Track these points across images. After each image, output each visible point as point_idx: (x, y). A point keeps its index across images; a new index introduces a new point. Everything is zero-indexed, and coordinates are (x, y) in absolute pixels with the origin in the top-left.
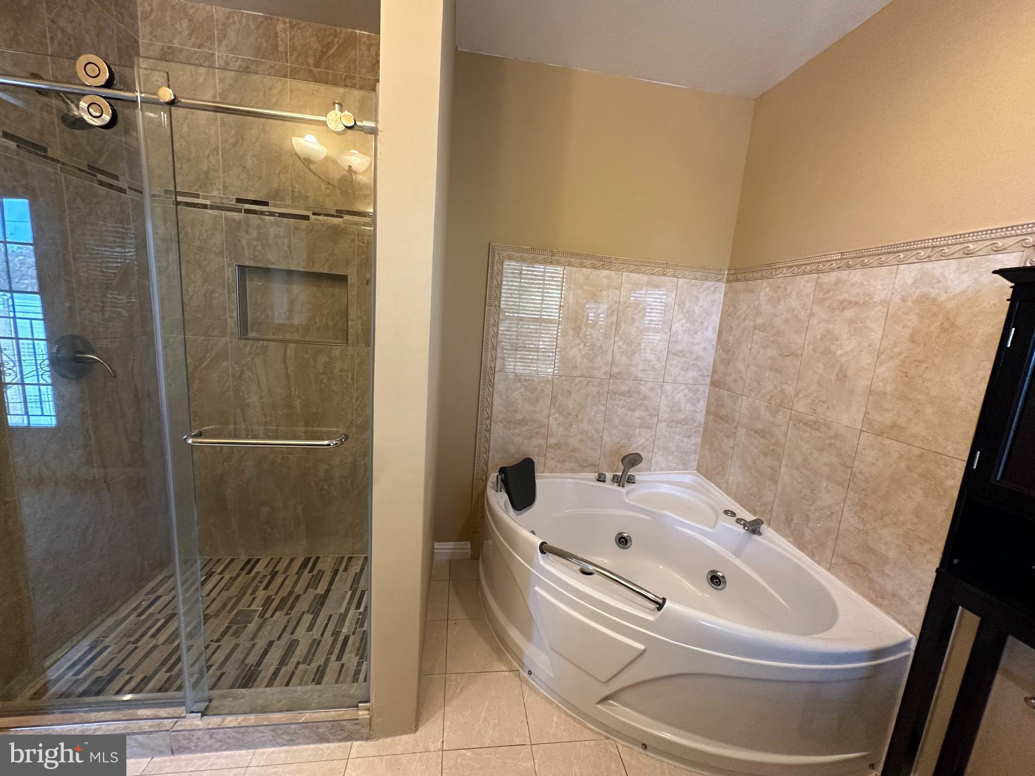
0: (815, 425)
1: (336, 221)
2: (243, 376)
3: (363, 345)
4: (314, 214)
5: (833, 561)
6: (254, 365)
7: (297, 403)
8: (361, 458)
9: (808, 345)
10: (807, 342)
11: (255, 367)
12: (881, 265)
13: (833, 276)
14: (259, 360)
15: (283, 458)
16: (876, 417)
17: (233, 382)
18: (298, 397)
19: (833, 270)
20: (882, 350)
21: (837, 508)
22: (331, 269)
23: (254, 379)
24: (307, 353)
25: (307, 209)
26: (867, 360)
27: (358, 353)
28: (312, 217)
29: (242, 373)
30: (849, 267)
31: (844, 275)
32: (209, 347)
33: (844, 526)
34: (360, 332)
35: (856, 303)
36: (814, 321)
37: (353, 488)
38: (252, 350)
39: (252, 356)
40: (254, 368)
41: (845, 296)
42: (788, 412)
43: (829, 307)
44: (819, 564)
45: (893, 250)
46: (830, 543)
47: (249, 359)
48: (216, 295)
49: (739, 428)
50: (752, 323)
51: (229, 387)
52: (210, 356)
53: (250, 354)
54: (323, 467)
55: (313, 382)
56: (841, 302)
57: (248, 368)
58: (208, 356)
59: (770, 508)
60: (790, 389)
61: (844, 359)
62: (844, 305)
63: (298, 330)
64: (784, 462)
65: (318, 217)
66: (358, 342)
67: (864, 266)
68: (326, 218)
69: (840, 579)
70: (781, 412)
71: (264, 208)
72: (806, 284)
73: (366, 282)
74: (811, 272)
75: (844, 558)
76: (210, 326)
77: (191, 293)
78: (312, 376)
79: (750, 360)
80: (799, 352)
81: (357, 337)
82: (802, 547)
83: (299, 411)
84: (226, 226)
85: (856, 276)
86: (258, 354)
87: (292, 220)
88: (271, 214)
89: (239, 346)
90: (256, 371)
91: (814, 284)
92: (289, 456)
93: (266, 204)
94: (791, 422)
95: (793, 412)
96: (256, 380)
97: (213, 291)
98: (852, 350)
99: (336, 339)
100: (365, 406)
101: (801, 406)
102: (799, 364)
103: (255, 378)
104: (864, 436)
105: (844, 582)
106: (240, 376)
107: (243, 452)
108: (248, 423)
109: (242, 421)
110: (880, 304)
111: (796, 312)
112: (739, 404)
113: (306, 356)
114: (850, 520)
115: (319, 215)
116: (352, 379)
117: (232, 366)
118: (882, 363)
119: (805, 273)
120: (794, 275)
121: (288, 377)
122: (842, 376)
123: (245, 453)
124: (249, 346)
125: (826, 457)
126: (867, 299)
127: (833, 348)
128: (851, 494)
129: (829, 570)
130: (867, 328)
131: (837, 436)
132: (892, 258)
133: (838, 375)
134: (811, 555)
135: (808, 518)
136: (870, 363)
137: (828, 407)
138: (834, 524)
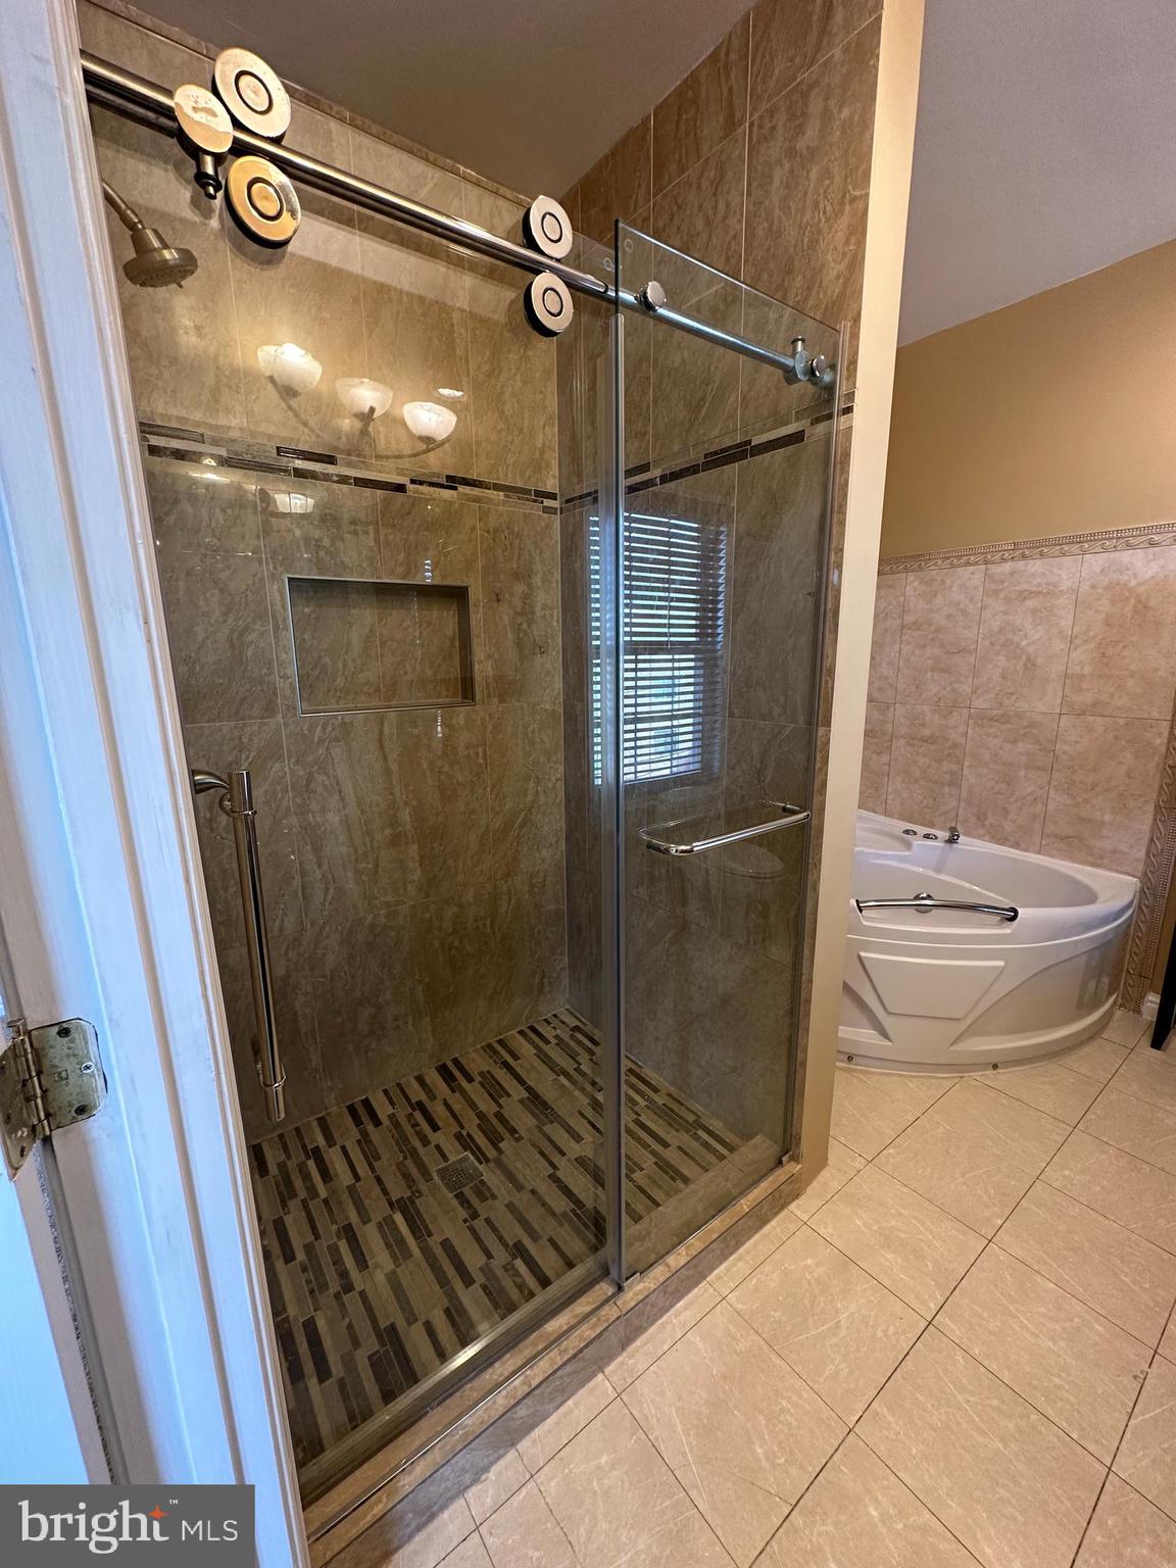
0: (1004, 719)
1: (447, 494)
2: (312, 786)
3: (496, 700)
4: (413, 482)
5: (1043, 842)
6: (330, 761)
7: (405, 816)
8: (503, 882)
9: (983, 639)
10: (981, 636)
11: (333, 763)
12: (1064, 555)
13: (1007, 567)
14: (337, 752)
15: (387, 916)
16: (1076, 698)
17: (294, 798)
18: (406, 804)
19: (1004, 560)
20: (1074, 635)
21: (1042, 792)
22: (443, 577)
23: (332, 787)
24: (416, 726)
25: (400, 472)
26: (1059, 646)
27: (490, 715)
28: (411, 487)
29: (310, 778)
30: (1024, 557)
31: (1021, 565)
32: (245, 740)
33: (1051, 807)
34: (491, 680)
35: (1040, 592)
36: (988, 614)
37: (494, 932)
38: (325, 733)
39: (326, 744)
40: (331, 766)
41: (1025, 586)
42: (966, 711)
43: (1004, 599)
44: (1026, 851)
45: (1077, 540)
46: (1037, 826)
47: (320, 752)
48: (252, 637)
49: (894, 740)
50: (899, 622)
51: (288, 809)
52: (248, 757)
53: (321, 741)
54: (450, 911)
55: (428, 772)
56: (1021, 593)
57: (320, 768)
58: (244, 757)
59: (954, 814)
60: (965, 688)
61: (1030, 649)
62: (1023, 596)
63: (378, 690)
64: (966, 764)
65: (420, 487)
66: (489, 696)
67: (1042, 555)
68: (432, 489)
69: (1053, 857)
70: (955, 713)
71: (330, 469)
72: (972, 577)
73: (494, 597)
74: (976, 563)
75: (1056, 836)
76: (243, 699)
77: (201, 636)
78: (425, 765)
79: (901, 663)
80: (972, 647)
81: (488, 688)
82: (1003, 841)
83: (409, 827)
84: (261, 502)
85: (1036, 566)
86: (337, 740)
87: (379, 492)
88: (343, 480)
89: (302, 730)
90: (335, 770)
91: (983, 575)
92: (398, 908)
93: (330, 460)
94: (971, 721)
95: (972, 710)
96: (335, 786)
97: (246, 629)
98: (1039, 639)
99: (438, 698)
100: (504, 798)
101: (980, 703)
102: (973, 660)
103: (334, 784)
104: (1063, 718)
105: (1059, 858)
106: (307, 786)
107: (322, 921)
108: (325, 867)
109: (316, 867)
110: (1067, 592)
111: (962, 606)
112: (891, 714)
113: (416, 731)
114: (1057, 800)
115: (421, 483)
116: (485, 758)
117: (290, 768)
118: (1076, 649)
119: (967, 564)
120: (952, 566)
121: (388, 772)
122: (1031, 665)
123: (324, 923)
124: (319, 728)
125: (1021, 747)
126: (1051, 588)
127: (1016, 639)
128: (1056, 775)
129: (1039, 853)
130: (1055, 615)
131: (1032, 725)
132: (1075, 548)
133: (1025, 665)
134: (1016, 845)
135: (1006, 811)
136: (1062, 650)
137: (1017, 698)
138: (1039, 808)
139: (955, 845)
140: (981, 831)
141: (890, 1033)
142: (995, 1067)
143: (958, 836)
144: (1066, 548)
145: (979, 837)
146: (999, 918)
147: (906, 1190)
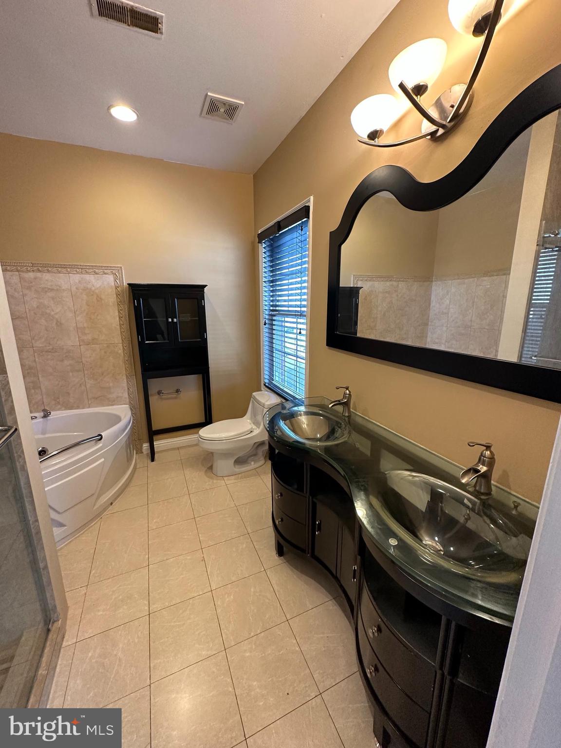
0: (53, 351)
9: (29, 311)
10: (27, 310)
12: (59, 273)
13: (31, 275)
16: (85, 338)
19: (28, 271)
20: (75, 310)
21: (82, 381)
26: (70, 315)
30: (39, 271)
31: (39, 275)
33: (88, 386)
35: (53, 289)
36: (28, 298)
41: (44, 286)
42: (32, 350)
43: (35, 291)
44: (82, 409)
45: (64, 267)
46: (85, 396)
56: (43, 289)
59: (42, 403)
61: (57, 317)
62: (45, 290)
64: (40, 376)
67: (48, 271)
69: (95, 407)
75: (94, 398)
80: (24, 316)
85: (47, 276)
94: (36, 354)
95: (34, 348)
98: (60, 312)
101: (38, 344)
104: (82, 347)
105: (98, 407)
110: (66, 290)
114: (90, 383)
118: (78, 316)
122: (59, 324)
125: (66, 362)
126: (58, 287)
127: (48, 311)
128: (86, 372)
129: (89, 407)
130: (64, 301)
131: (69, 351)
132: (64, 270)
133: (56, 324)
134: (78, 408)
135: (68, 394)
136: (72, 316)
137: (57, 340)
138: (83, 388)
139: (49, 418)
140: (59, 406)
141: (64, 523)
142: (111, 504)
143: (50, 413)
144: (60, 269)
145: (59, 410)
146: (94, 441)
147: (110, 580)
